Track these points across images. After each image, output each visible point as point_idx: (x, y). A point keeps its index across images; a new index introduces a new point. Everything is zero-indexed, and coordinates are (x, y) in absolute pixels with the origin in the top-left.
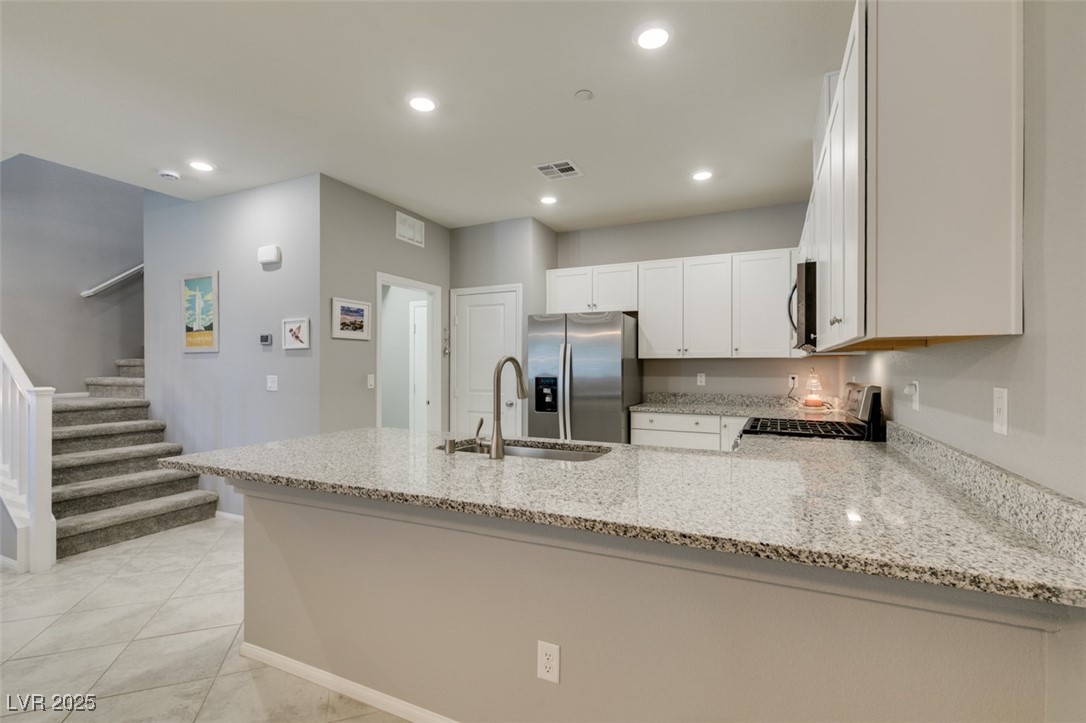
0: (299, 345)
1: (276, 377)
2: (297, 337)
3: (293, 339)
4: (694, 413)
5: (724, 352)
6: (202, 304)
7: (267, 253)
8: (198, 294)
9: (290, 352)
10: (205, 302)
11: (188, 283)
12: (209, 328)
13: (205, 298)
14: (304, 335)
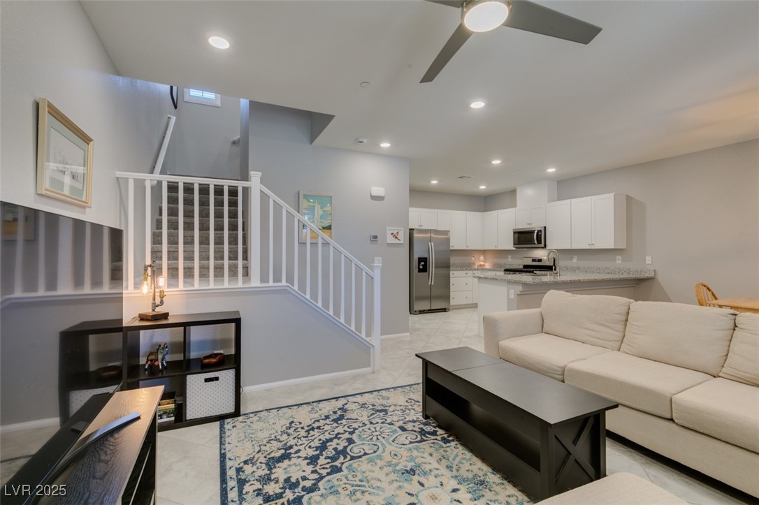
0: (396, 241)
1: (380, 258)
2: (396, 237)
3: (394, 239)
4: (467, 270)
5: (463, 247)
6: (321, 212)
7: (378, 191)
8: (317, 206)
9: (390, 245)
10: (324, 211)
11: (306, 197)
12: (329, 228)
13: (324, 209)
14: (401, 236)
